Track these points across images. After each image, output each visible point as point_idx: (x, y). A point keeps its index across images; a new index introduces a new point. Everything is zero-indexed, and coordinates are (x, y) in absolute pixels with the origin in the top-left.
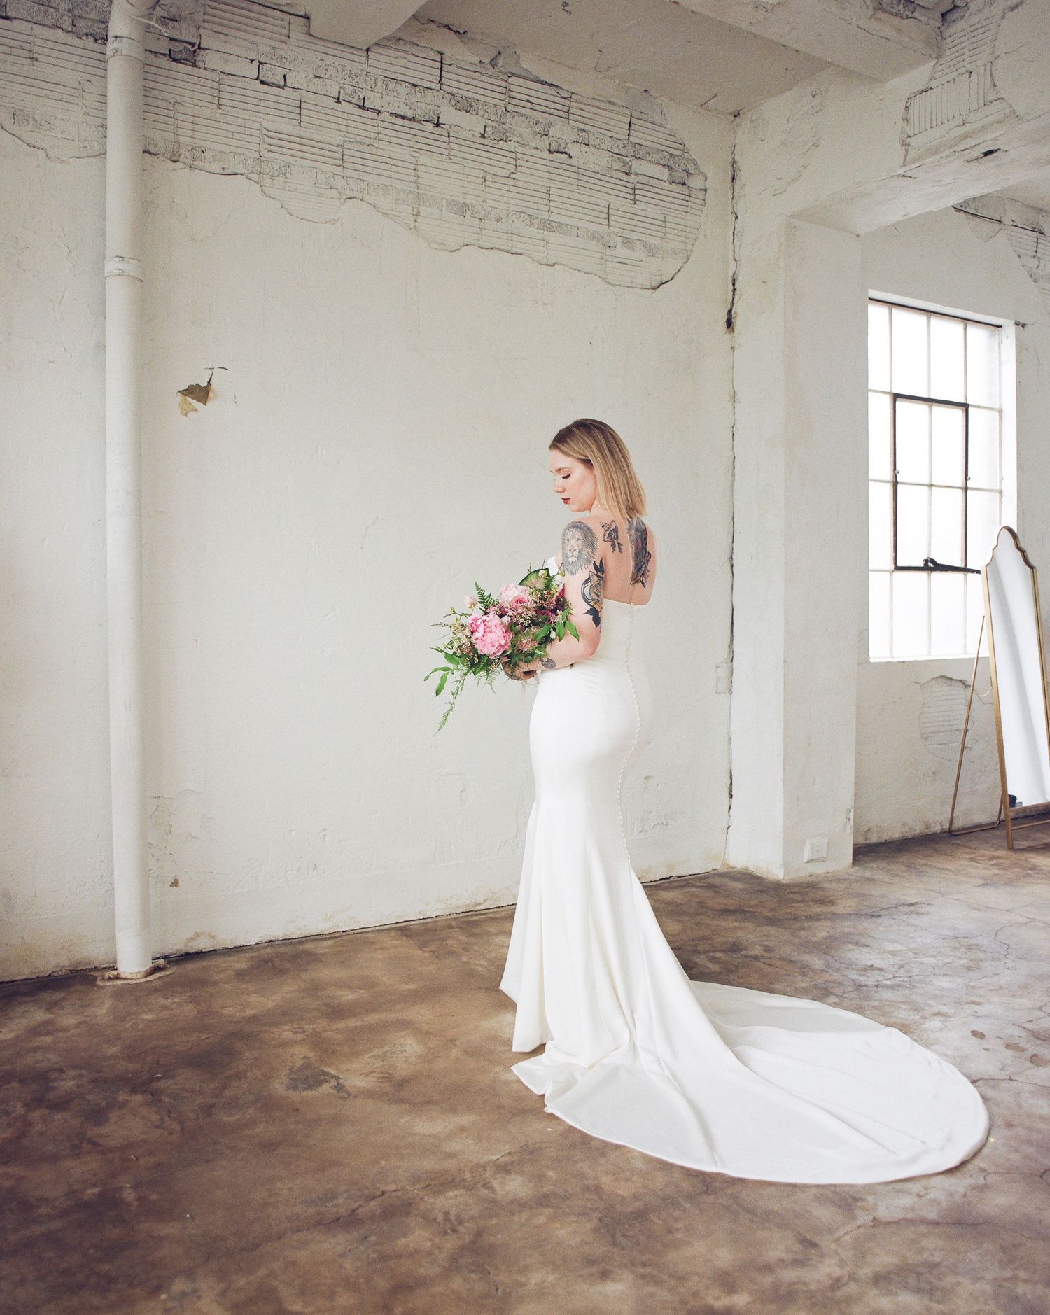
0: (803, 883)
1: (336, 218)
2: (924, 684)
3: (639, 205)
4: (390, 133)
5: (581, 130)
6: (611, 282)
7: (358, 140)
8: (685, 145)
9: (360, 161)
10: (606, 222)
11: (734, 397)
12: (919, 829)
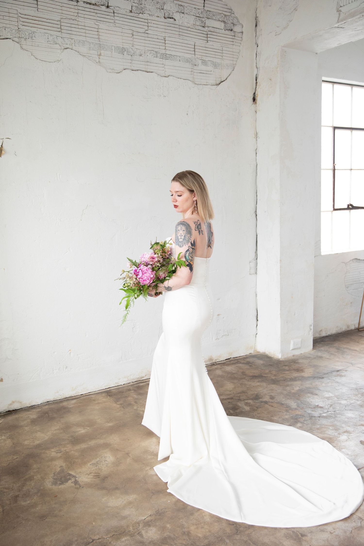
0: (289, 360)
1: (59, 59)
2: (346, 263)
3: (210, 43)
4: (84, 13)
5: (180, 5)
6: (197, 83)
7: (68, 18)
8: (232, 10)
9: (69, 29)
10: (193, 52)
11: (257, 135)
12: (344, 328)
